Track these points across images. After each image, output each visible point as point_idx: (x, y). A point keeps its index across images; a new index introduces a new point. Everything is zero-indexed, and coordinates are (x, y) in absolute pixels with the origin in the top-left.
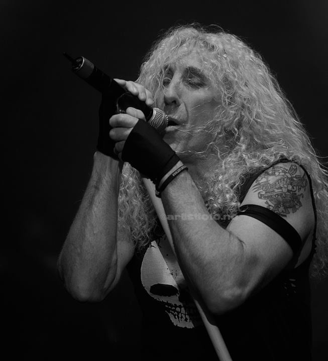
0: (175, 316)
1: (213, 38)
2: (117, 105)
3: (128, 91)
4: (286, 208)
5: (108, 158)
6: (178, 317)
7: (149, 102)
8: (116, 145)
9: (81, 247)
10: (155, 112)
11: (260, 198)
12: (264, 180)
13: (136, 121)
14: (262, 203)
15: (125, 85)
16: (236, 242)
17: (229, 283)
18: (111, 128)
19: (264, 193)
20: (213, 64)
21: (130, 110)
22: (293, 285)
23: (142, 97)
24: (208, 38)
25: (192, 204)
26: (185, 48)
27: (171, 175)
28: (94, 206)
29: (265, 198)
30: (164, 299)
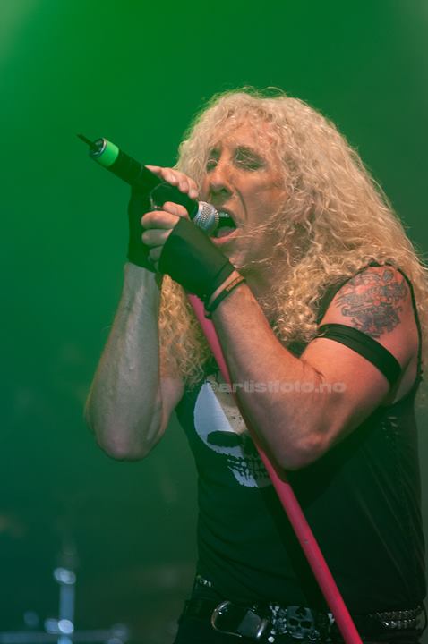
0: (240, 472)
1: (271, 105)
2: (152, 200)
3: (165, 181)
4: (379, 327)
5: (143, 270)
6: (245, 474)
7: (193, 194)
8: (152, 251)
9: (114, 388)
10: (201, 208)
11: (345, 315)
12: (350, 291)
13: (176, 220)
14: (347, 321)
15: (159, 173)
16: (312, 374)
17: (305, 429)
18: (144, 230)
19: (349, 308)
20: (271, 139)
21: (169, 205)
22: (394, 425)
23: (183, 187)
24: (264, 104)
25: (253, 327)
26: (234, 120)
27: (225, 290)
28: (127, 334)
29: (351, 314)
30: (225, 451)
